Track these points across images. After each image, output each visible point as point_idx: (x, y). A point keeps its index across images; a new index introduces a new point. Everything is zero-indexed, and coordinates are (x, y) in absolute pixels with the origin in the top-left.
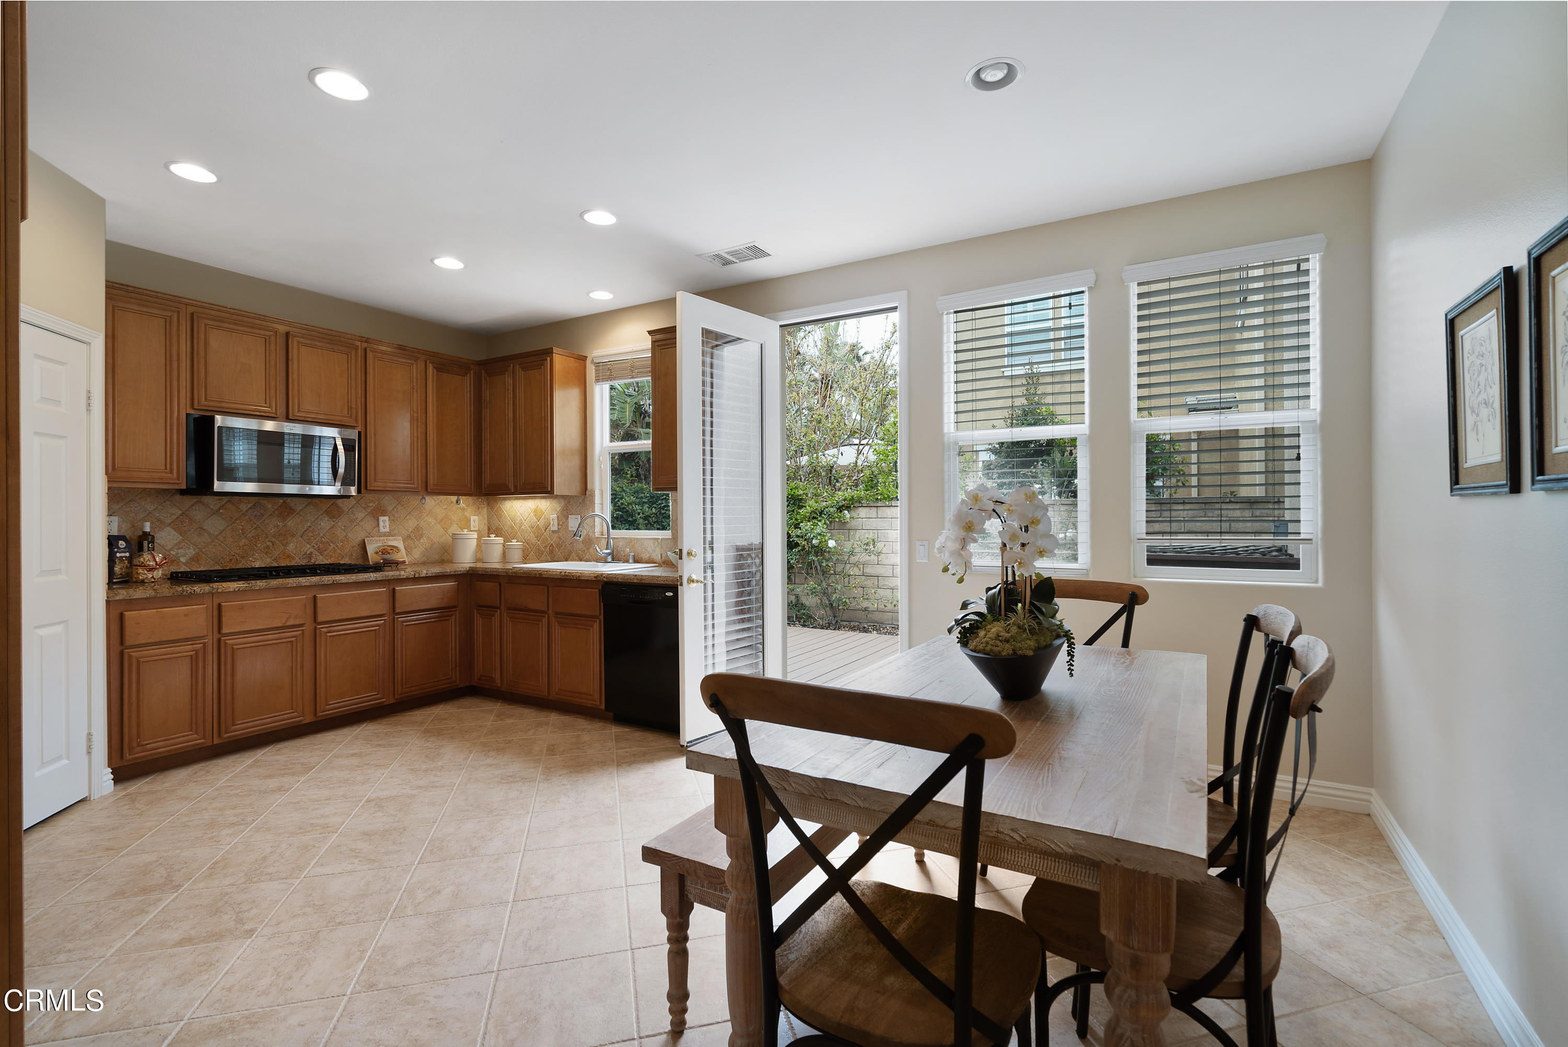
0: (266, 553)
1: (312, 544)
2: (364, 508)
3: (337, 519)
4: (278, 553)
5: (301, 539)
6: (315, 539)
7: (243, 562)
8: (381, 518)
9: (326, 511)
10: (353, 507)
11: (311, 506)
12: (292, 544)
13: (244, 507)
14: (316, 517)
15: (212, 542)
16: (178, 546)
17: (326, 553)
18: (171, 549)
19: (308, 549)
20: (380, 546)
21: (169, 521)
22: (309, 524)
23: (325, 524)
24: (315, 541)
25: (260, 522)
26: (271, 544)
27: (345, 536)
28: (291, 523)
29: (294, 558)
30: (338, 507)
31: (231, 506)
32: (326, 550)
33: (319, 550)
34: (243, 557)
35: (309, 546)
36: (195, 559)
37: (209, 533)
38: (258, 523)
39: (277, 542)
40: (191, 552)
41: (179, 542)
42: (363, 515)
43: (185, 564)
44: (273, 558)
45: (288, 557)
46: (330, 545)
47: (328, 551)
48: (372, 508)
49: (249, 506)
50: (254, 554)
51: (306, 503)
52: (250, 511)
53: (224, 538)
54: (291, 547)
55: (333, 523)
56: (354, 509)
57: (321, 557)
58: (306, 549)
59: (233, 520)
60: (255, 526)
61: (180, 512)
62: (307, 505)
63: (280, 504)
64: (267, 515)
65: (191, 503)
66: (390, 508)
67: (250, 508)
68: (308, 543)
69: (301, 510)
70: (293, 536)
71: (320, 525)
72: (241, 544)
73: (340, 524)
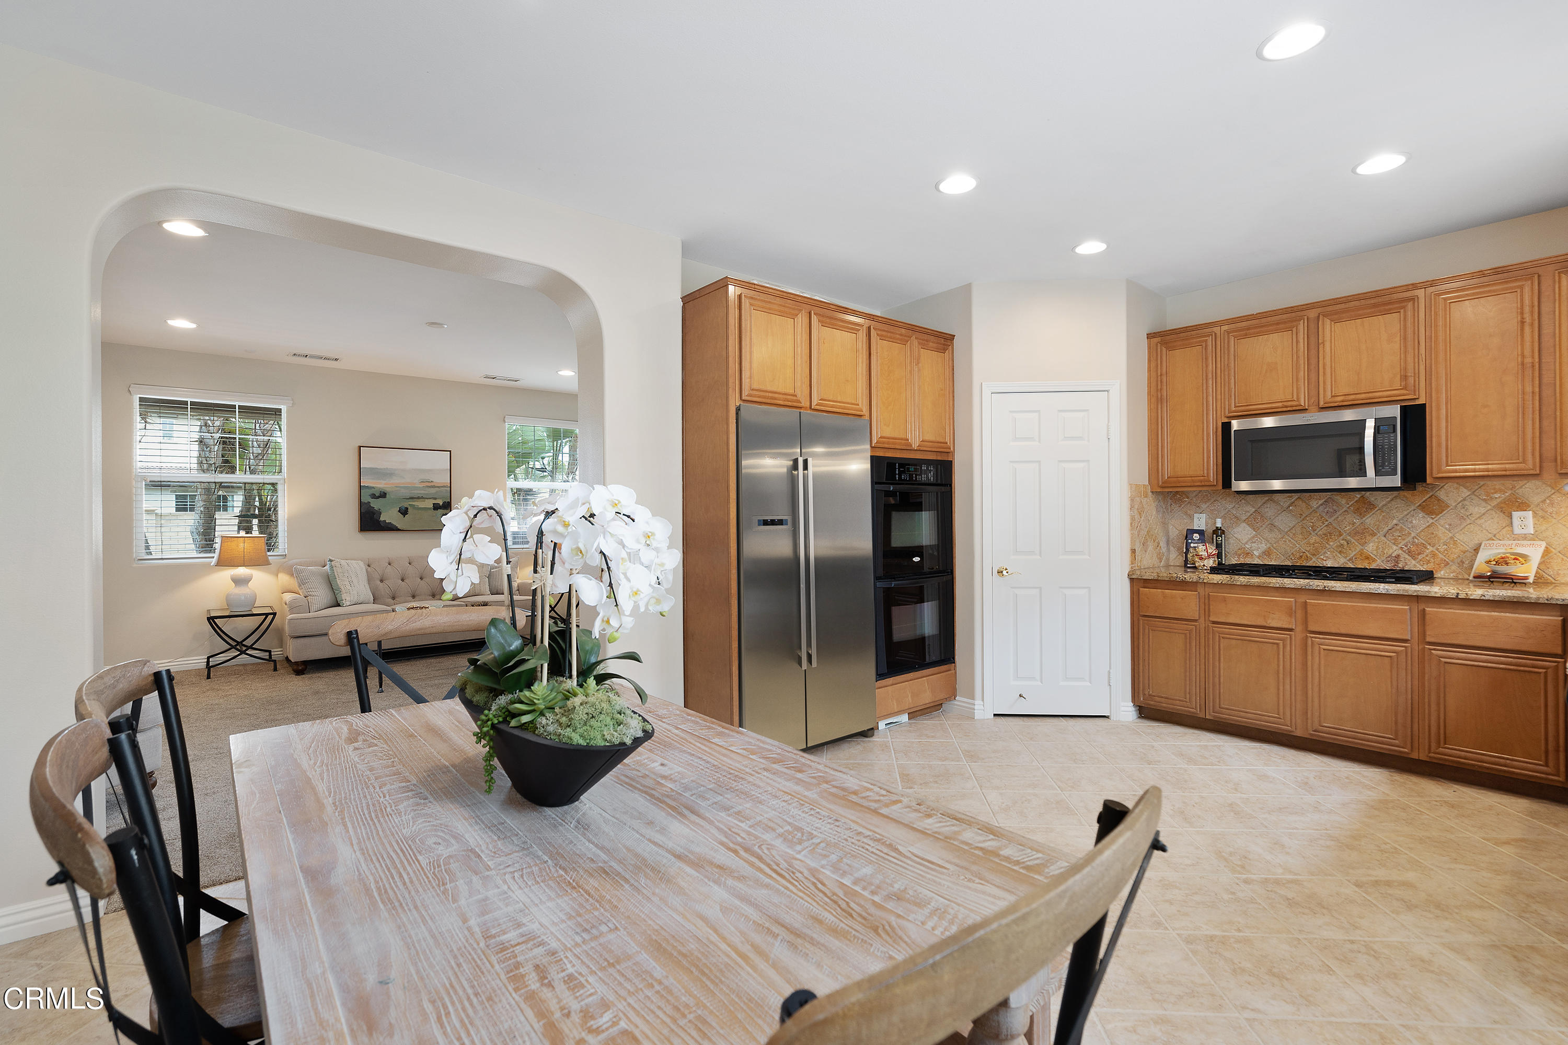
0: (1340, 552)
1: (1400, 546)
2: (1485, 500)
3: (1437, 515)
4: (1354, 553)
5: (1384, 538)
6: (1404, 540)
7: (1314, 559)
8: (1516, 515)
9: (1420, 505)
10: (1464, 500)
11: (1398, 500)
12: (1371, 544)
13: (1315, 503)
14: (1406, 513)
15: (1282, 538)
16: (1251, 540)
17: (1420, 557)
18: (1246, 543)
19: (1394, 550)
20: (1499, 554)
21: (1244, 518)
22: (1395, 522)
23: (1420, 521)
24: (1403, 542)
25: (1333, 518)
26: (1346, 543)
27: (1451, 538)
28: (1370, 520)
29: (1374, 560)
30: (1439, 500)
31: (1301, 502)
32: (1419, 554)
33: (1409, 552)
34: (1314, 555)
35: (1395, 547)
36: (1267, 553)
37: (1279, 530)
38: (1330, 520)
39: (1353, 541)
40: (1264, 546)
41: (1253, 537)
42: (1483, 510)
43: (1259, 557)
44: (1348, 558)
45: (1367, 558)
46: (1426, 548)
47: (1424, 556)
48: (1499, 500)
49: (1320, 502)
50: (1325, 553)
51: (1391, 497)
52: (1321, 508)
53: (1294, 534)
54: (1370, 548)
55: (1431, 521)
56: (1466, 502)
57: (1414, 562)
58: (1391, 551)
59: (1303, 517)
60: (1326, 523)
61: (1254, 510)
62: (1392, 500)
63: (1356, 499)
64: (1341, 512)
65: (1264, 501)
66: (1536, 499)
67: (1321, 505)
68: (1394, 544)
69: (1384, 505)
70: (1374, 535)
71: (1411, 522)
72: (1312, 541)
73: (1442, 522)
